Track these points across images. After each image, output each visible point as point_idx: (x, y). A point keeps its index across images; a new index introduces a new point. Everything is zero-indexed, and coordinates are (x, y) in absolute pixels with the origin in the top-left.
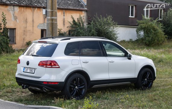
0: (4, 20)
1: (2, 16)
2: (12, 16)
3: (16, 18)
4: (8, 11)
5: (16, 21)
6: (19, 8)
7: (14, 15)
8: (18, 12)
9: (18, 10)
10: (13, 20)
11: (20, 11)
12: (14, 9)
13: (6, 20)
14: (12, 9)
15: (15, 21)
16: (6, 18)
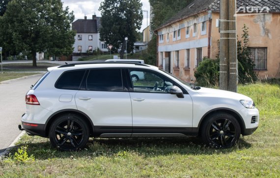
0: (245, 35)
1: (243, 29)
2: (262, 28)
3: (267, 32)
4: (255, 22)
5: (268, 36)
6: (273, 16)
7: (264, 28)
8: (271, 22)
9: (271, 20)
10: (263, 35)
11: (274, 20)
12: (264, 18)
13: (247, 35)
14: (262, 19)
15: (266, 36)
16: (249, 33)
